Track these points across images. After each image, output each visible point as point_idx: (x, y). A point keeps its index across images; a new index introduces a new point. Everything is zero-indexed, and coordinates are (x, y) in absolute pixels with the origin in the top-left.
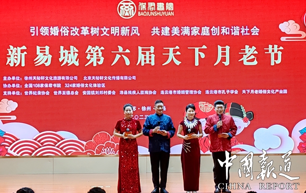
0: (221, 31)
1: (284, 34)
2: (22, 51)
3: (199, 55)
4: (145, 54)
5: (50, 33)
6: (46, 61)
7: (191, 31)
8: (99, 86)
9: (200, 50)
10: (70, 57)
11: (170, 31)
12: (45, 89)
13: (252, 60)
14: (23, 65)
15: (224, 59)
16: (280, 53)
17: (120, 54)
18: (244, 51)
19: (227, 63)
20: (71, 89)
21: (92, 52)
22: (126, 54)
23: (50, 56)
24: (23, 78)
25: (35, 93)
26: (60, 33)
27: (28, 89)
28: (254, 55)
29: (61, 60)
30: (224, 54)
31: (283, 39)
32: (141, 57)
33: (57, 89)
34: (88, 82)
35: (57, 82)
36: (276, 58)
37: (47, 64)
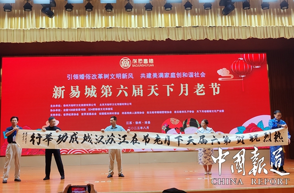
0: (182, 75)
1: (221, 77)
2: (62, 89)
3: (170, 90)
4: (137, 89)
5: (79, 78)
6: (77, 95)
7: (164, 75)
8: (109, 109)
9: (170, 87)
10: (91, 92)
11: (152, 75)
12: (76, 112)
13: (202, 92)
14: (63, 97)
15: (184, 92)
16: (218, 88)
17: (122, 90)
18: (197, 87)
19: (187, 94)
20: (92, 112)
21: (105, 89)
22: (125, 90)
23: (79, 92)
24: (63, 106)
25: (69, 115)
26: (85, 78)
27: (66, 112)
28: (203, 89)
29: (86, 94)
30: (184, 89)
31: (220, 79)
32: (134, 91)
33: (84, 112)
34: (102, 107)
35: (83, 107)
36: (216, 91)
37: (77, 97)
